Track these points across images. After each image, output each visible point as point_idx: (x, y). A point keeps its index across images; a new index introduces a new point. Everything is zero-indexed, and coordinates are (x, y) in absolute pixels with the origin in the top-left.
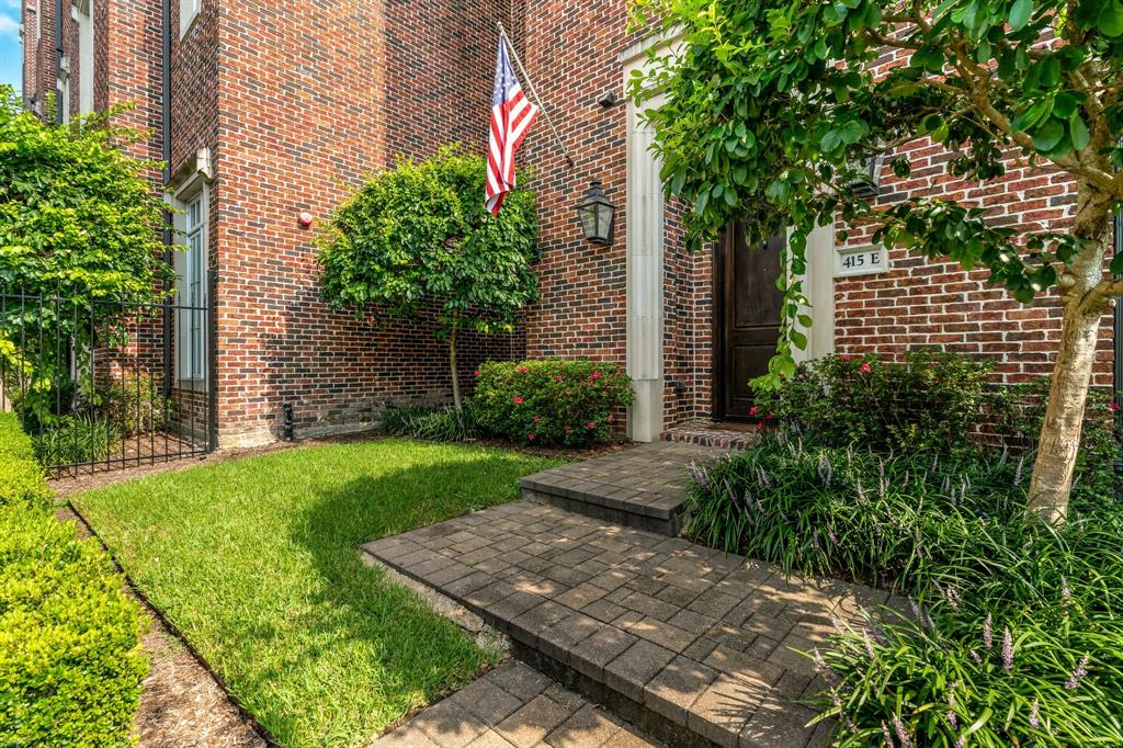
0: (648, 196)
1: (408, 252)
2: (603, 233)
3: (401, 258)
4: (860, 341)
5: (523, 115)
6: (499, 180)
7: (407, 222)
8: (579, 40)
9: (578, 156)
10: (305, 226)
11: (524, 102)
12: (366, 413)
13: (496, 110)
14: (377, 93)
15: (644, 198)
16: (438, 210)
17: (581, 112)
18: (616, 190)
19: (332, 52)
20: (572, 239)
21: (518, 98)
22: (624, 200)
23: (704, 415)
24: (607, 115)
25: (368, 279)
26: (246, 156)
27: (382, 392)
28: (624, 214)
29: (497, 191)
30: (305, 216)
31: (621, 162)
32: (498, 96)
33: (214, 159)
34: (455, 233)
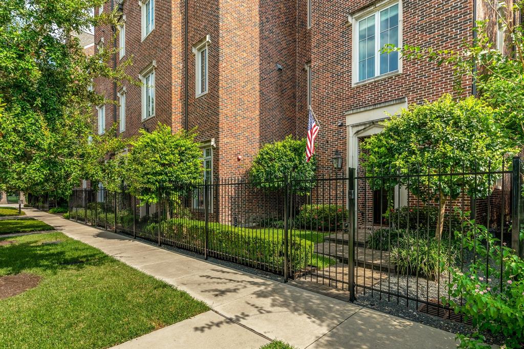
0: (354, 156)
1: (282, 173)
2: (340, 167)
3: (280, 175)
4: (414, 202)
5: (315, 131)
6: (310, 153)
7: (282, 164)
8: (331, 103)
9: (330, 140)
10: (239, 160)
11: (316, 127)
12: (254, 220)
13: (309, 132)
14: (257, 112)
15: (353, 156)
16: (290, 160)
17: (332, 126)
18: (343, 152)
19: (246, 102)
20: (328, 166)
21: (315, 126)
22: (346, 156)
23: (370, 221)
24: (340, 129)
25: (271, 181)
26: (226, 140)
27: (259, 213)
28: (346, 160)
29: (309, 156)
30: (240, 157)
31: (345, 144)
32: (309, 127)
33: (217, 142)
34: (295, 167)
